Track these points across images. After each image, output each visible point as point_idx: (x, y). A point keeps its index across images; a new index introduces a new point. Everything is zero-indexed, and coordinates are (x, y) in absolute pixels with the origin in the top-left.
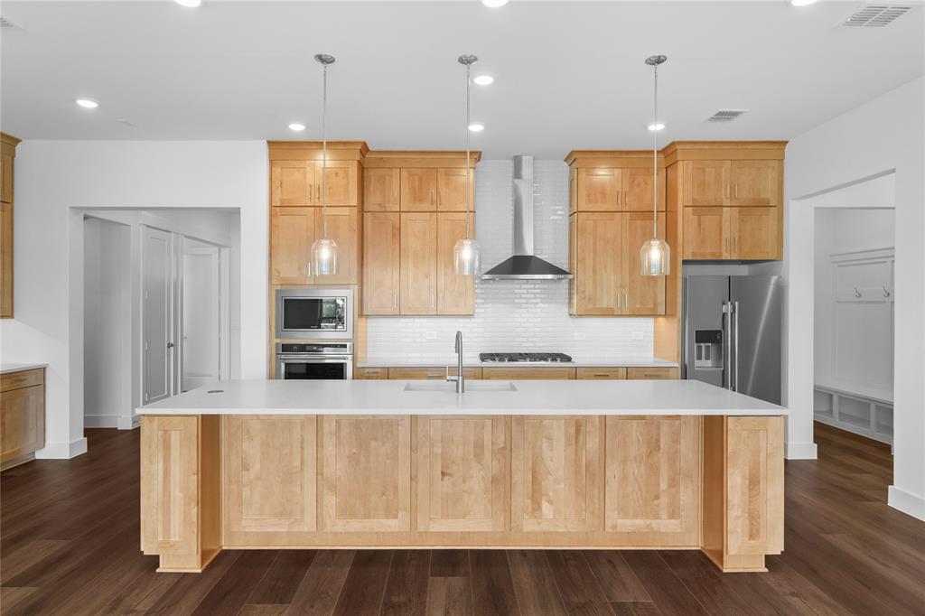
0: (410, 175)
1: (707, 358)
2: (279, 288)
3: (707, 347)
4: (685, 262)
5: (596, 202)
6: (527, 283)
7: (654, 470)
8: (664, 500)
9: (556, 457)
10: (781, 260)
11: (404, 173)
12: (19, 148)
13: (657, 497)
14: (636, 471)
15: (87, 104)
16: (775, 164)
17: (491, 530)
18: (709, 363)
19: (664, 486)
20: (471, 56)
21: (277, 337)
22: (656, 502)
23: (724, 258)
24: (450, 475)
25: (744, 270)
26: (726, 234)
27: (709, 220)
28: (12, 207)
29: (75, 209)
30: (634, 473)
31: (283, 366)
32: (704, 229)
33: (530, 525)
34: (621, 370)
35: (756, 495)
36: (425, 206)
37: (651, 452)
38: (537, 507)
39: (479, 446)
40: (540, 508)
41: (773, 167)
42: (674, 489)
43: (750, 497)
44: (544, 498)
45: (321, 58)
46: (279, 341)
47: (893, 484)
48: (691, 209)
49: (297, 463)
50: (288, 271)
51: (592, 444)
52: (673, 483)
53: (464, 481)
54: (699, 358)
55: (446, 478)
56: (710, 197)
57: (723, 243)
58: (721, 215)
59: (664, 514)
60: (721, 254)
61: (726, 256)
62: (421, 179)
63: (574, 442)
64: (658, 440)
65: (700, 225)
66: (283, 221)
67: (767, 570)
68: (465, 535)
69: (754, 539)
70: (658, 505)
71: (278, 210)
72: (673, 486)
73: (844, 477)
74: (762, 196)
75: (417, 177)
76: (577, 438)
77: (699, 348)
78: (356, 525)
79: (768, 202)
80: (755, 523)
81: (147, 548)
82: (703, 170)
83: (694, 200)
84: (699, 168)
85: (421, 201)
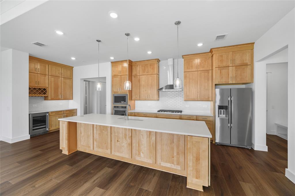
0: (142, 66)
1: (224, 114)
2: (113, 94)
3: (224, 111)
4: (216, 85)
5: (190, 69)
6: (173, 92)
7: (172, 149)
8: (175, 159)
9: (144, 141)
10: (253, 83)
11: (141, 66)
12: (74, 68)
13: (173, 158)
14: (167, 148)
15: (73, 59)
16: (250, 51)
17: (128, 157)
18: (224, 116)
19: (175, 154)
20: (128, 33)
21: (113, 104)
22: (173, 159)
23: (230, 83)
24: (119, 141)
25: (243, 86)
26: (230, 75)
27: (224, 71)
28: (72, 80)
29: (81, 79)
30: (166, 149)
31: (114, 111)
32: (222, 74)
33: (138, 158)
34: (194, 116)
35: (199, 164)
36: (146, 73)
37: (171, 143)
38: (139, 154)
39: (126, 135)
40: (140, 154)
41: (249, 52)
42: (178, 156)
43: (196, 164)
44: (141, 151)
45: (98, 41)
46: (113, 105)
47: (287, 168)
48: (217, 68)
49: (90, 134)
50: (115, 90)
51: (154, 138)
52: (178, 154)
53: (122, 143)
54: (221, 114)
55: (118, 142)
56: (224, 64)
57: (229, 78)
58: (229, 69)
59: (175, 163)
60: (229, 81)
61: (230, 82)
62: (144, 67)
63: (149, 137)
64: (173, 140)
65: (221, 73)
66: (115, 79)
67: (203, 191)
68: (123, 158)
69: (197, 179)
70: (173, 160)
71: (114, 76)
72: (178, 155)
73: (274, 160)
74: (245, 62)
75: (143, 67)
76: (150, 136)
77: (221, 111)
78: (100, 150)
79: (247, 63)
80: (198, 174)
81: (61, 148)
82: (222, 56)
83: (219, 65)
84: (220, 56)
85: (144, 73)
